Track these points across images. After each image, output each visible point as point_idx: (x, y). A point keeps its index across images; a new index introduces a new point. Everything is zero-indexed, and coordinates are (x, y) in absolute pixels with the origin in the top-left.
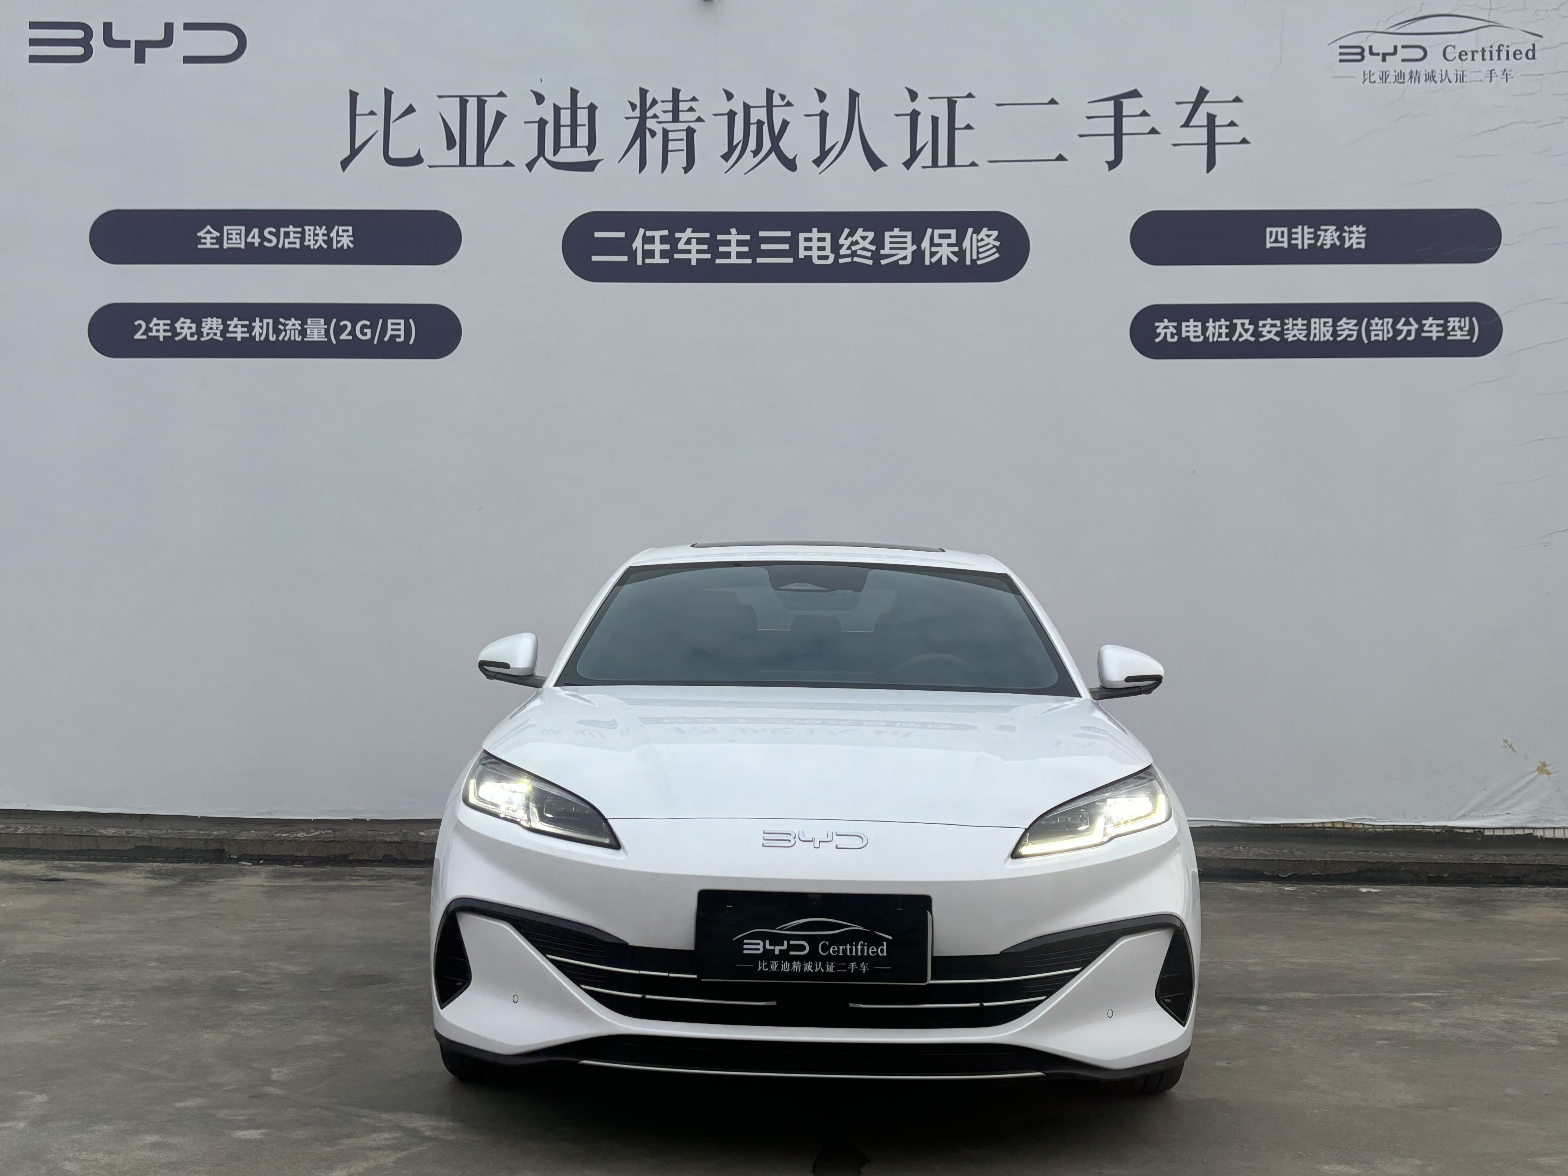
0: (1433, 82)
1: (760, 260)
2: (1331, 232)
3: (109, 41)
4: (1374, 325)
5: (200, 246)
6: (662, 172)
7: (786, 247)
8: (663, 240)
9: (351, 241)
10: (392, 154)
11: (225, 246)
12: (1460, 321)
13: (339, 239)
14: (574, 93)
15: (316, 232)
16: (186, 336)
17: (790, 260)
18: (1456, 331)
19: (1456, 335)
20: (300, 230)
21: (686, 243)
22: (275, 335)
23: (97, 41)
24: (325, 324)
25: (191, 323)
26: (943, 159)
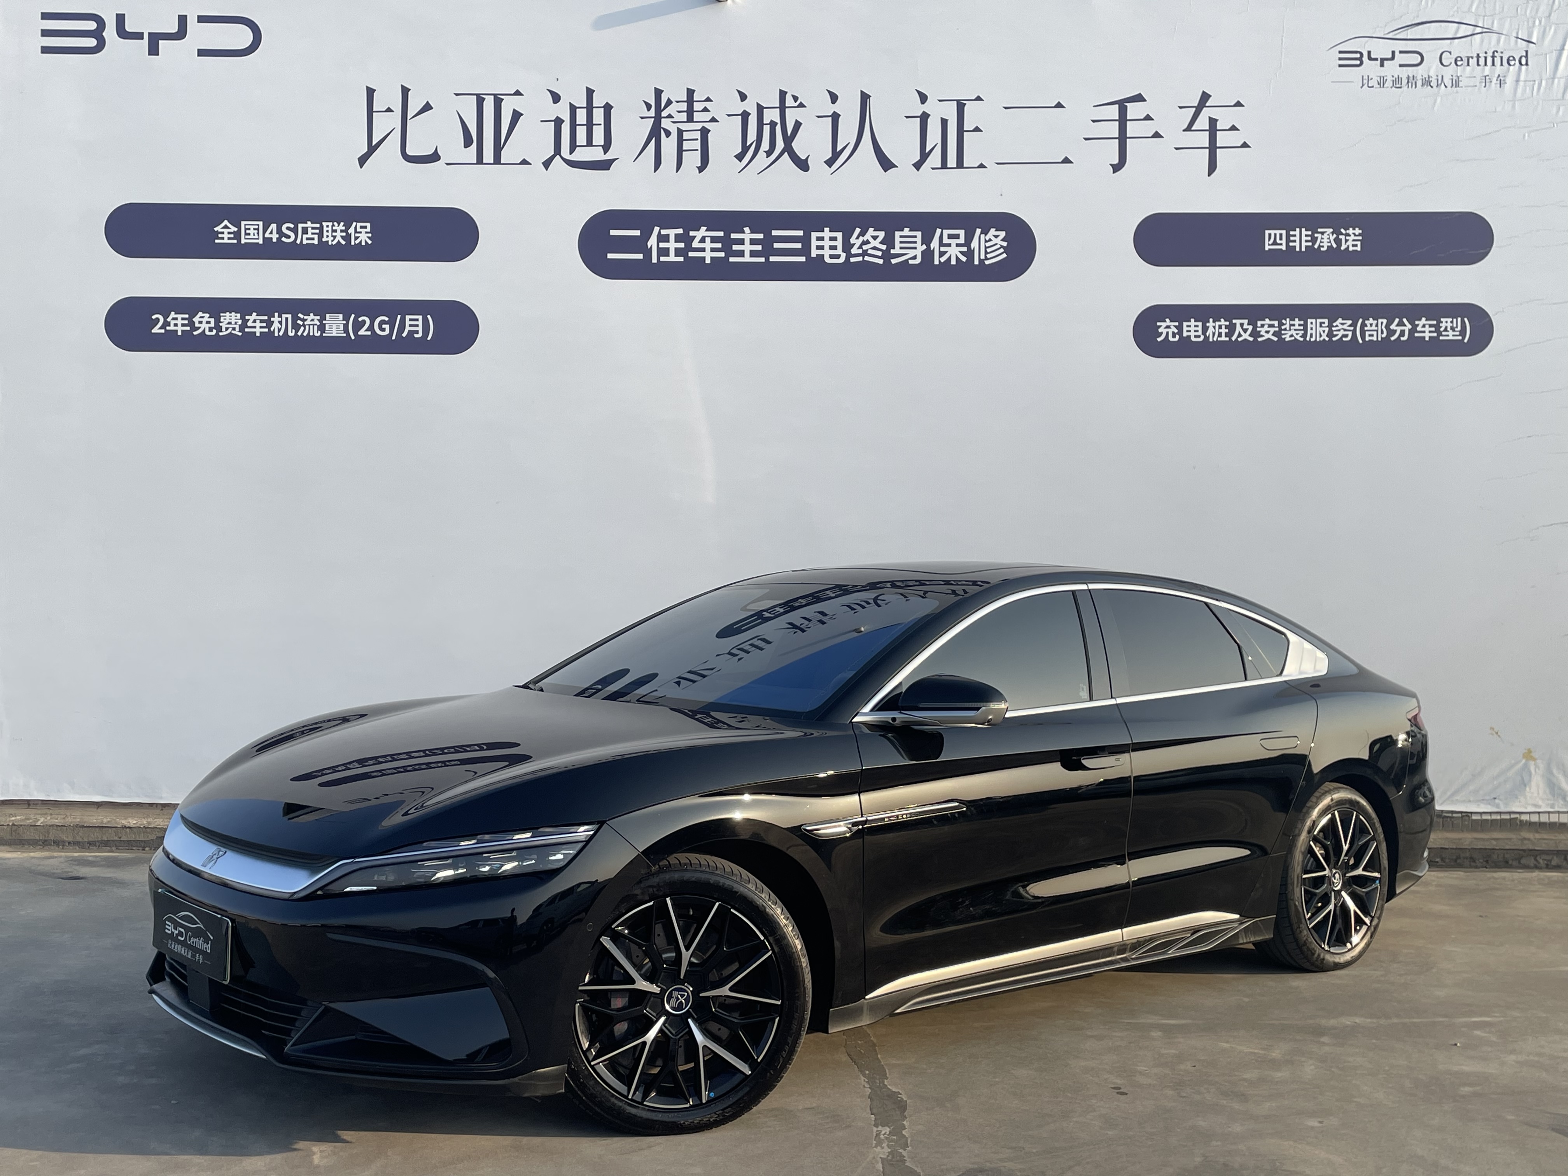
0: (1429, 87)
1: (772, 259)
2: (1328, 235)
3: (122, 33)
4: (1369, 325)
5: (217, 241)
6: (677, 172)
7: (799, 246)
8: (678, 238)
9: (368, 237)
10: (409, 152)
11: (243, 241)
12: (1452, 322)
13: (357, 235)
14: (590, 93)
15: (334, 228)
16: (204, 330)
17: (803, 259)
18: (1448, 331)
19: (1448, 336)
20: (318, 225)
21: (699, 242)
22: (294, 331)
23: (110, 33)
24: (343, 320)
25: (209, 317)
26: (952, 161)
